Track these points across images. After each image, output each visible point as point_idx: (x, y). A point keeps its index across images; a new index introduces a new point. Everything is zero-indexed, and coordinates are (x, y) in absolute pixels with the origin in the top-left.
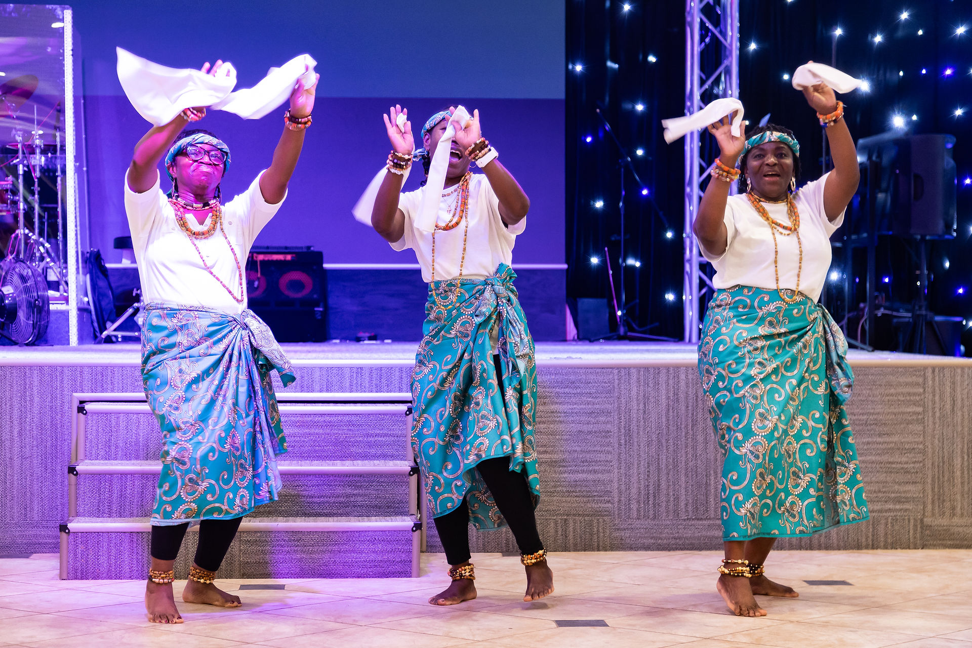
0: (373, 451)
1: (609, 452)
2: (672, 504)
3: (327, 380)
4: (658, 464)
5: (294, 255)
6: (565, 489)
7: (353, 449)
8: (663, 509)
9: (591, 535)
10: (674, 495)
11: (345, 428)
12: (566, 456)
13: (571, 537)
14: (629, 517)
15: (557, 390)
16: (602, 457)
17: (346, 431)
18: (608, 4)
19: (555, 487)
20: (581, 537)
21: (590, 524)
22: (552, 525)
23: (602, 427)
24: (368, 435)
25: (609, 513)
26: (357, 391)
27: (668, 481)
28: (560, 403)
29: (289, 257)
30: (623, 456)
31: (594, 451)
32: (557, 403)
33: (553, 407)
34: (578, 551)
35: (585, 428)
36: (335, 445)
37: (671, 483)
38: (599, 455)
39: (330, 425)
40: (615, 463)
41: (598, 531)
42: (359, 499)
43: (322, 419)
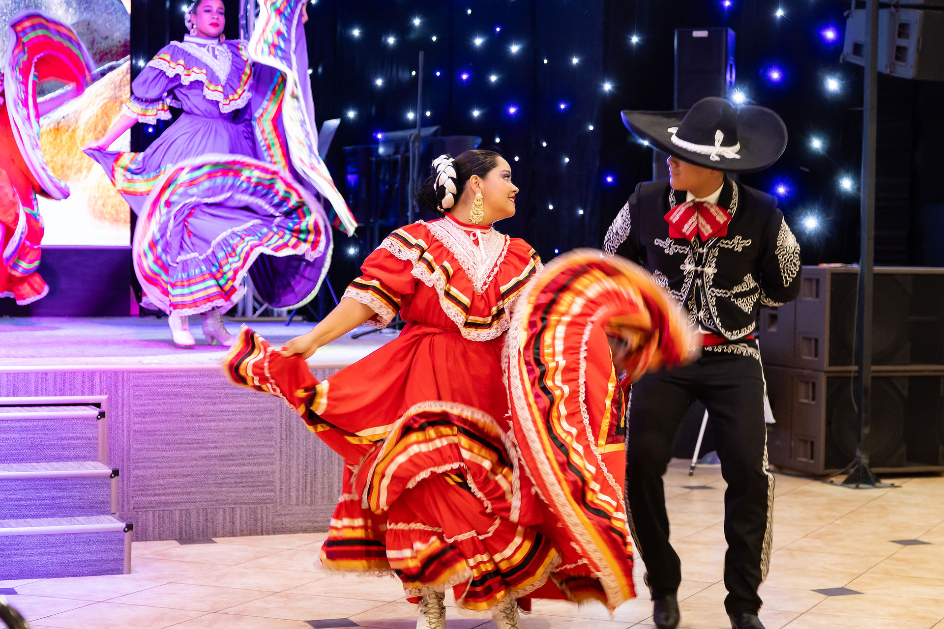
0: (66, 453)
1: (272, 446)
2: (326, 491)
3: (14, 385)
4: (315, 455)
6: (232, 481)
7: (48, 452)
8: (319, 495)
9: (256, 520)
10: (328, 483)
11: (40, 432)
12: (234, 450)
13: (238, 523)
14: (289, 504)
15: (227, 391)
16: (266, 450)
17: (41, 436)
18: (168, 4)
19: (223, 479)
20: (246, 524)
21: (255, 511)
22: (221, 513)
23: (266, 423)
24: (62, 439)
25: (271, 501)
26: (42, 395)
27: (323, 470)
28: (229, 403)
30: (284, 449)
31: (259, 446)
32: (225, 403)
33: (223, 407)
34: (245, 535)
35: (251, 425)
36: (31, 448)
37: (326, 472)
38: (263, 449)
39: (25, 430)
40: (277, 456)
41: (262, 517)
42: (64, 501)
43: (18, 424)
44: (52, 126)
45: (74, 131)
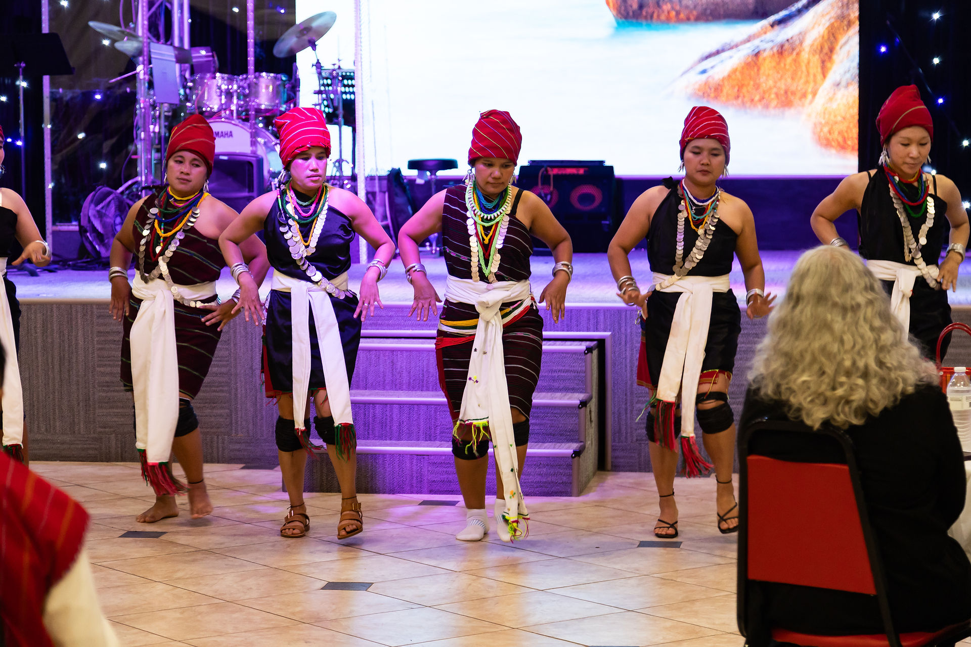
5: (586, 169)
29: (581, 171)
42: (536, 428)
44: (775, 50)
45: (798, 54)
